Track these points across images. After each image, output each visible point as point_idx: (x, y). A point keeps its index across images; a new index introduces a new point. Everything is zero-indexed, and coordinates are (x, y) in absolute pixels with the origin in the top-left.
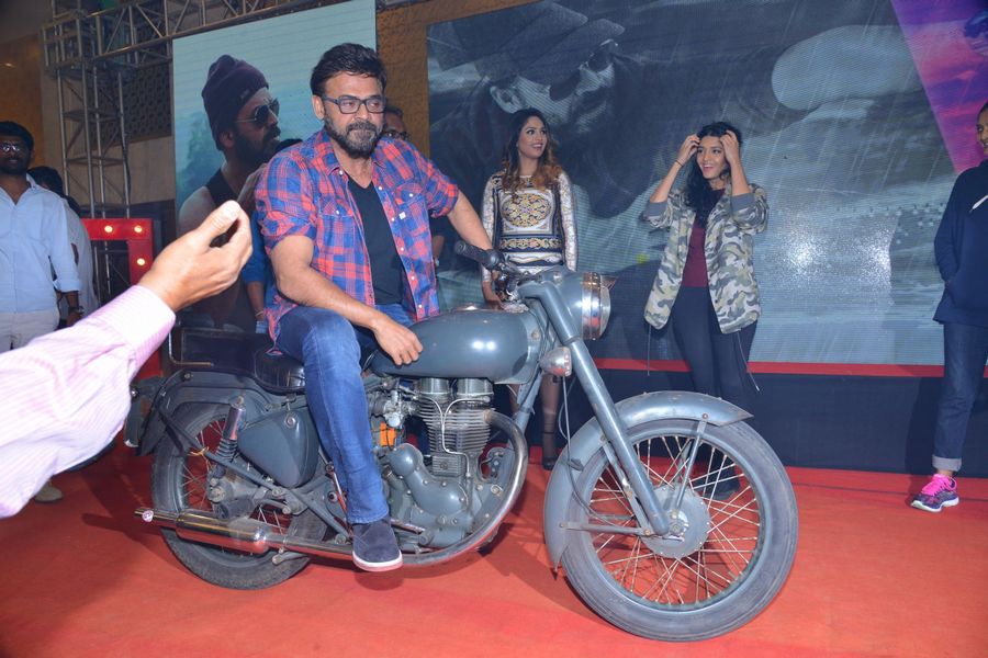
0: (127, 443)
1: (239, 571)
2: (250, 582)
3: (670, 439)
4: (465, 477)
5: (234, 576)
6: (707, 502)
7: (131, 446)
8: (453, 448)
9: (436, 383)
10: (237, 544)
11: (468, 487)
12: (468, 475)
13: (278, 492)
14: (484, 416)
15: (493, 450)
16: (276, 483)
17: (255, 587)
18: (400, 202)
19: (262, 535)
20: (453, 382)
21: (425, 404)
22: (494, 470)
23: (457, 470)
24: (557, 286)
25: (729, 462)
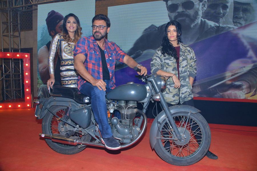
0: (36, 116)
1: (68, 150)
2: (72, 152)
3: (180, 117)
4: (130, 125)
5: (67, 151)
6: (189, 132)
7: (37, 116)
8: (127, 118)
9: (123, 102)
10: (70, 143)
11: (131, 128)
12: (131, 125)
13: (80, 129)
14: (135, 110)
15: (136, 119)
16: (80, 127)
17: (73, 153)
18: (110, 55)
19: (76, 141)
20: (127, 102)
21: (120, 107)
22: (136, 124)
23: (128, 124)
24: (155, 78)
25: (194, 121)
